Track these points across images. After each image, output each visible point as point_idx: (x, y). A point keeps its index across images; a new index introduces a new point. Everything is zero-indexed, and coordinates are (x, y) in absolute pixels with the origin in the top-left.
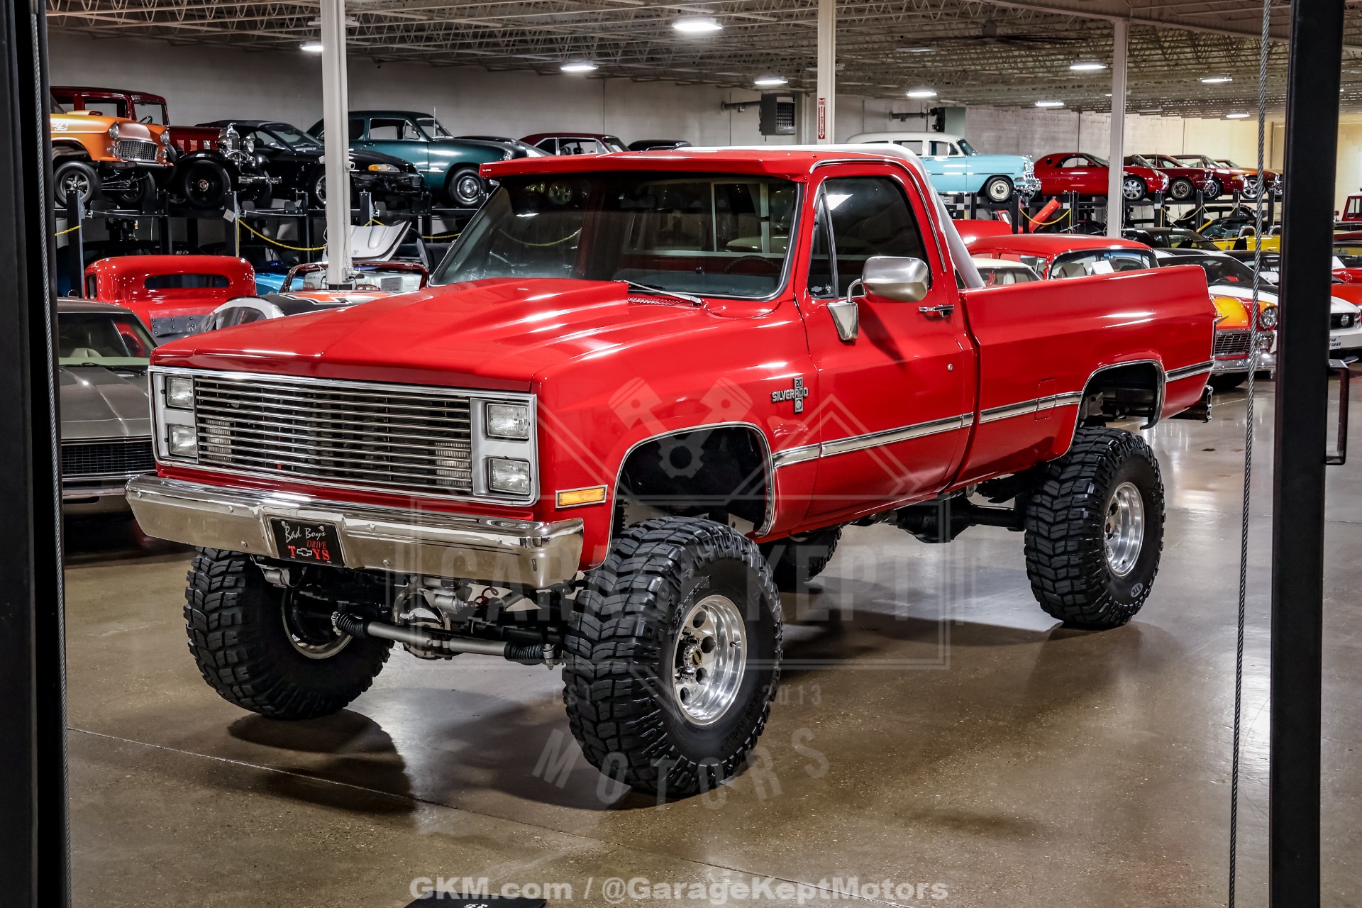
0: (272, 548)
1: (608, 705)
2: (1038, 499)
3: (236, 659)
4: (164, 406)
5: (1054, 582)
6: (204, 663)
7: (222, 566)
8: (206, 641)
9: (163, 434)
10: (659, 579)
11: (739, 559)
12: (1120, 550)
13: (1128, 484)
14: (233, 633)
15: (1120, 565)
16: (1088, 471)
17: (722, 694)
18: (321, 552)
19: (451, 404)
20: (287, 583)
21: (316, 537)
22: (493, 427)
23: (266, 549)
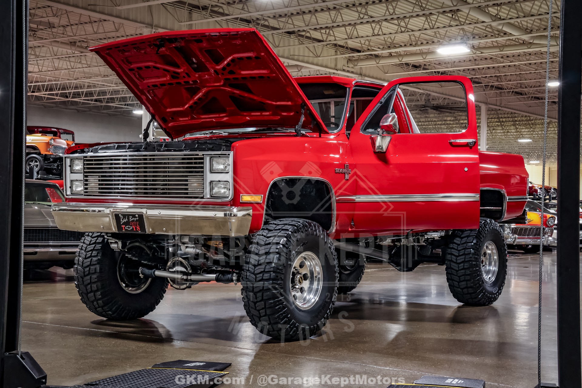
0: (115, 229)
1: (261, 293)
2: (451, 246)
3: (96, 289)
4: (70, 172)
5: (459, 282)
6: (81, 292)
7: (91, 247)
8: (83, 281)
9: (68, 185)
10: (285, 239)
12: (488, 272)
13: (489, 242)
14: (94, 276)
15: (489, 278)
16: (473, 233)
17: (312, 297)
18: (136, 227)
19: (195, 159)
20: (120, 250)
21: (134, 220)
22: (214, 168)
23: (111, 229)
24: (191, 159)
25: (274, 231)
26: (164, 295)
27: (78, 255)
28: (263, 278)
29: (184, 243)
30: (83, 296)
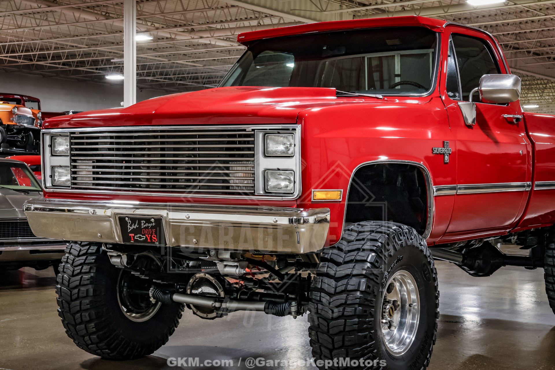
0: (119, 238)
1: (341, 337)
3: (88, 319)
4: (50, 155)
6: (67, 322)
7: (81, 260)
8: (69, 307)
9: (48, 172)
10: (373, 254)
11: (418, 248)
14: (87, 301)
17: (406, 335)
18: (151, 237)
19: (240, 136)
20: (125, 266)
21: (148, 226)
22: (269, 149)
23: (114, 238)
24: (234, 136)
25: (355, 243)
27: (62, 270)
29: (222, 260)
30: (69, 328)
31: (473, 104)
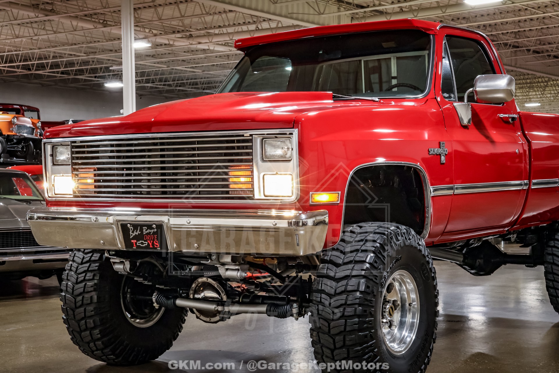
0: (121, 245)
1: (342, 337)
3: (92, 325)
4: (52, 164)
6: (71, 329)
7: (84, 267)
8: (74, 314)
9: (50, 181)
10: (372, 255)
11: (416, 248)
14: (91, 308)
17: (407, 334)
18: (153, 242)
19: (239, 141)
20: (128, 272)
21: (150, 232)
22: (267, 154)
23: (116, 245)
24: (233, 142)
25: (354, 244)
26: (183, 325)
27: (66, 278)
28: (344, 314)
29: (223, 264)
30: (74, 335)
31: (468, 105)
